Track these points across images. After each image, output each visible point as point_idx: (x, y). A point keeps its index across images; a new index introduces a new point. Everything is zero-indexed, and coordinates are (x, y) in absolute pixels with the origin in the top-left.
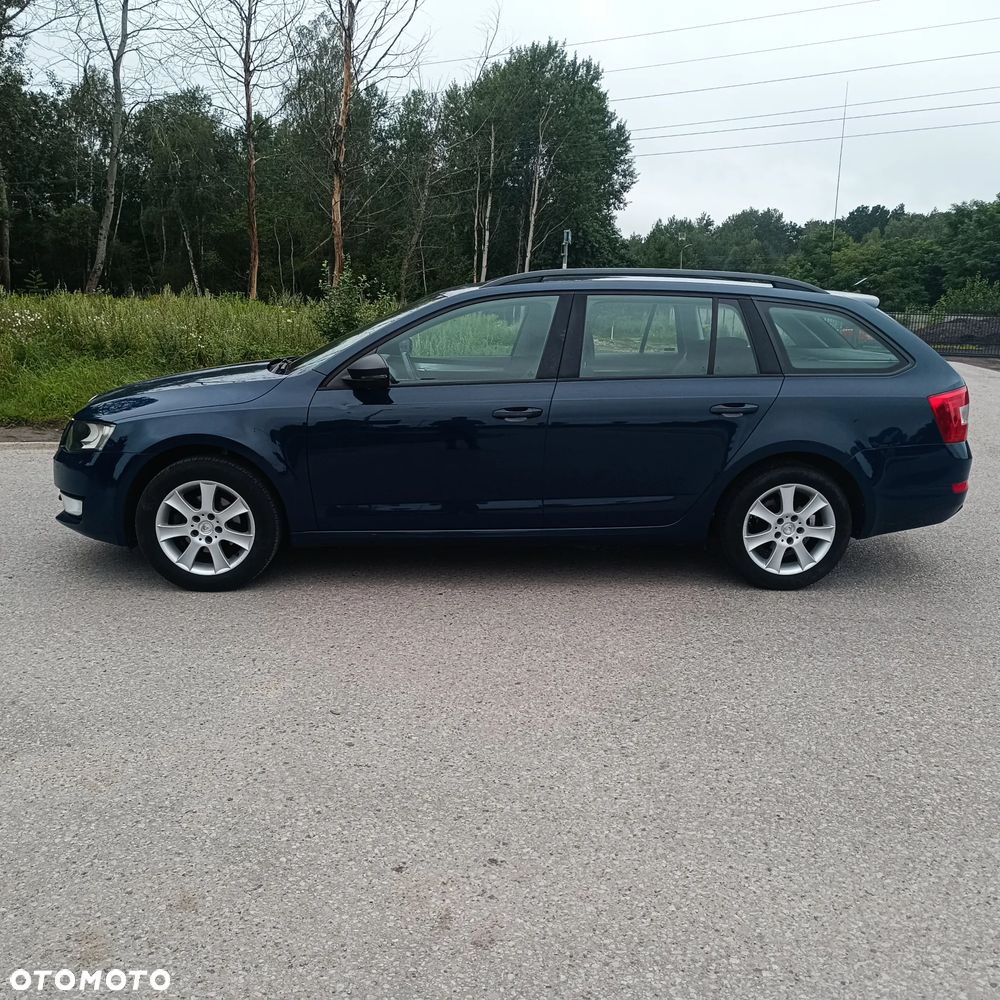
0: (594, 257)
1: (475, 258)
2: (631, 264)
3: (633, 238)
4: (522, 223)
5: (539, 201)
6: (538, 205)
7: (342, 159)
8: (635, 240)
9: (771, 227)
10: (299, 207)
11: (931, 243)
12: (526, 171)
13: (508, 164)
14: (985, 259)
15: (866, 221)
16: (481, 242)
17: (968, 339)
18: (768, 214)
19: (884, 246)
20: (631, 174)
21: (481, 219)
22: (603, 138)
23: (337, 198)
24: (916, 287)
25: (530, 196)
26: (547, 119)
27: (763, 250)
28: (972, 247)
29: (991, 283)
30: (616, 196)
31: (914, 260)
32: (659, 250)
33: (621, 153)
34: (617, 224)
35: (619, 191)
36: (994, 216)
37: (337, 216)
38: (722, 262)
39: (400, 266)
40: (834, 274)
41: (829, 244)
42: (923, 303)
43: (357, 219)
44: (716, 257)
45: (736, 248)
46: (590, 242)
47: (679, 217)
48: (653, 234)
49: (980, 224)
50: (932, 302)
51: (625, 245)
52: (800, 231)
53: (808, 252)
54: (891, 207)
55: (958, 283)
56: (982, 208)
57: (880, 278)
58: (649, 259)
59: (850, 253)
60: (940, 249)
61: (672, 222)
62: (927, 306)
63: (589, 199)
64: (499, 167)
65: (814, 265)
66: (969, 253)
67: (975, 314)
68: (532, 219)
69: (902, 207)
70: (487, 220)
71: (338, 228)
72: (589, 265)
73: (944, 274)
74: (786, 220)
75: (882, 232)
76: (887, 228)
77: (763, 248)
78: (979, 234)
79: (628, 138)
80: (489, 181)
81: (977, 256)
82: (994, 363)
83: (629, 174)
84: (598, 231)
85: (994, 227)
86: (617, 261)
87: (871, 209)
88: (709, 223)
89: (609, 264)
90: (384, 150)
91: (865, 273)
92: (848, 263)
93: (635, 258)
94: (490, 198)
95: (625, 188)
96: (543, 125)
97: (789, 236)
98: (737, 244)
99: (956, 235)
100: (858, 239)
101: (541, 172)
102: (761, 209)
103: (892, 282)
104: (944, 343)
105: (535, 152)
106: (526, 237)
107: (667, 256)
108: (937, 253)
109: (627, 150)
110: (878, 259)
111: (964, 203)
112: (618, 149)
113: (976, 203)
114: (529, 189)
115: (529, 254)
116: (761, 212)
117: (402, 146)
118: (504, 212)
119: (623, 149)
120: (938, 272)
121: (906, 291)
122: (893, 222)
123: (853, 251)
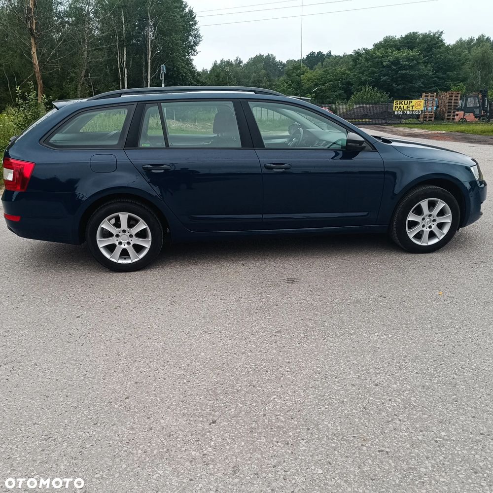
0: (183, 81)
1: (121, 83)
2: (203, 84)
3: (204, 71)
4: (144, 63)
5: (152, 51)
6: (151, 54)
7: (34, 27)
8: (204, 72)
9: (271, 63)
10: (16, 57)
11: (345, 70)
12: (144, 35)
13: (132, 31)
14: (370, 77)
15: (315, 59)
16: (123, 74)
17: (365, 116)
18: (268, 57)
19: (324, 71)
20: (199, 36)
21: (122, 61)
22: (182, 17)
23: (34, 50)
24: (340, 91)
25: (146, 49)
26: (151, 6)
27: (267, 75)
28: (364, 71)
29: (373, 89)
30: (192, 48)
31: (338, 78)
32: (217, 76)
33: (193, 25)
34: (194, 63)
35: (193, 46)
36: (372, 55)
37: (36, 61)
38: (248, 82)
39: (76, 89)
40: (302, 86)
41: (299, 71)
42: (344, 99)
43: (48, 62)
44: (246, 80)
45: (255, 74)
46: (180, 73)
47: (226, 59)
48: (213, 68)
49: (367, 60)
50: (348, 99)
51: (199, 74)
52: (284, 65)
53: (289, 75)
54: (325, 52)
55: (358, 89)
56: (367, 52)
57: (323, 87)
58: (212, 81)
59: (308, 75)
60: (349, 72)
61: (222, 62)
62: (345, 101)
63: (178, 50)
64: (128, 33)
65: (292, 82)
66: (363, 74)
67: (367, 104)
68: (149, 61)
69: (330, 52)
70: (125, 62)
71: (37, 68)
72: (181, 85)
73: (352, 85)
74: (277, 59)
75: (322, 65)
76: (324, 63)
77: (268, 74)
78: (367, 64)
79: (195, 17)
80: (124, 41)
81: (366, 75)
82: (379, 127)
83: (197, 36)
84: (184, 67)
85: (373, 61)
86: (196, 83)
87: (316, 53)
88: (240, 62)
89: (192, 84)
90: (63, 24)
91: (316, 85)
92: (308, 80)
93: (205, 81)
94: (125, 50)
95: (196, 44)
96: (149, 10)
97: (279, 68)
98: (255, 73)
99: (356, 65)
100: (311, 68)
101: (151, 35)
102: (265, 54)
103: (329, 89)
104: (355, 119)
105: (147, 24)
106: (147, 71)
107: (221, 79)
108: (348, 75)
109: (195, 24)
110: (322, 78)
111: (359, 49)
112: (191, 23)
113: (364, 49)
114: (146, 45)
115: (149, 81)
116: (265, 56)
117: (73, 21)
118: (134, 58)
119: (194, 23)
120: (349, 84)
121: (336, 93)
122: (327, 59)
123: (310, 74)
